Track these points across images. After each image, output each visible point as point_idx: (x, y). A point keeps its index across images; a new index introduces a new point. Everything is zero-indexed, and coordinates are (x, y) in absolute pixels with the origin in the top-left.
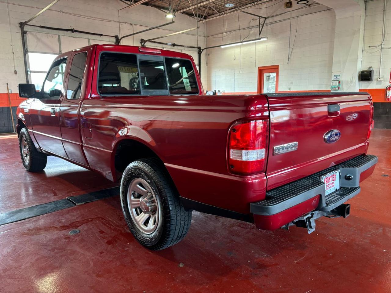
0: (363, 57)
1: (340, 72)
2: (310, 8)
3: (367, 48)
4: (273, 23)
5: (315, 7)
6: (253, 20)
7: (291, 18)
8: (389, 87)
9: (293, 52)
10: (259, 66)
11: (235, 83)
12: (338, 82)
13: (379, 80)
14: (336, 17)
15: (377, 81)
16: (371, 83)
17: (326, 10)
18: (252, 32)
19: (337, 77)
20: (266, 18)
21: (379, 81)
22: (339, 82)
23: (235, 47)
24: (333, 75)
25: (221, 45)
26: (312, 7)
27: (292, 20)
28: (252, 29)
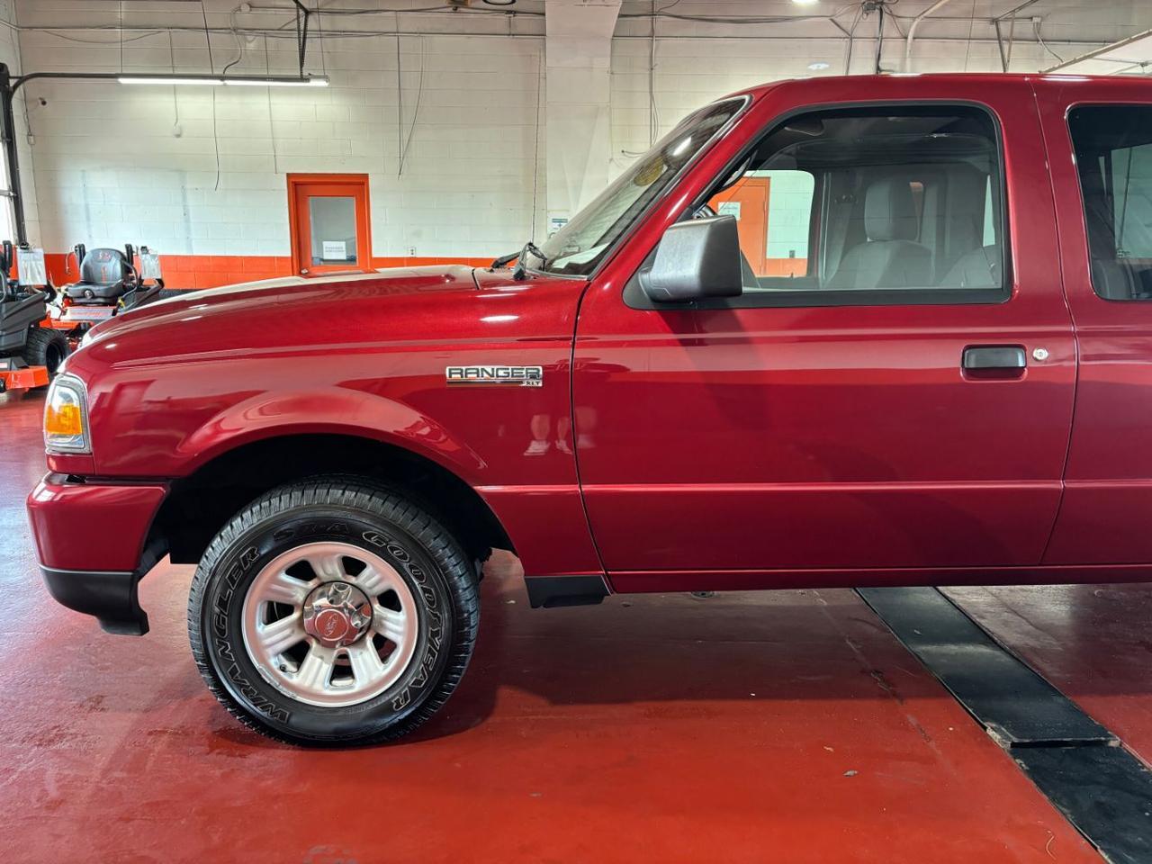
1: (568, 211)
2: (454, 16)
3: (618, 156)
4: (334, 34)
6: (251, 7)
7: (397, 32)
9: (414, 138)
10: (290, 172)
11: (187, 221)
18: (251, 46)
19: (560, 225)
20: (308, 12)
23: (175, 89)
24: (550, 220)
25: (119, 72)
26: (465, 16)
27: (401, 39)
28: (250, 38)
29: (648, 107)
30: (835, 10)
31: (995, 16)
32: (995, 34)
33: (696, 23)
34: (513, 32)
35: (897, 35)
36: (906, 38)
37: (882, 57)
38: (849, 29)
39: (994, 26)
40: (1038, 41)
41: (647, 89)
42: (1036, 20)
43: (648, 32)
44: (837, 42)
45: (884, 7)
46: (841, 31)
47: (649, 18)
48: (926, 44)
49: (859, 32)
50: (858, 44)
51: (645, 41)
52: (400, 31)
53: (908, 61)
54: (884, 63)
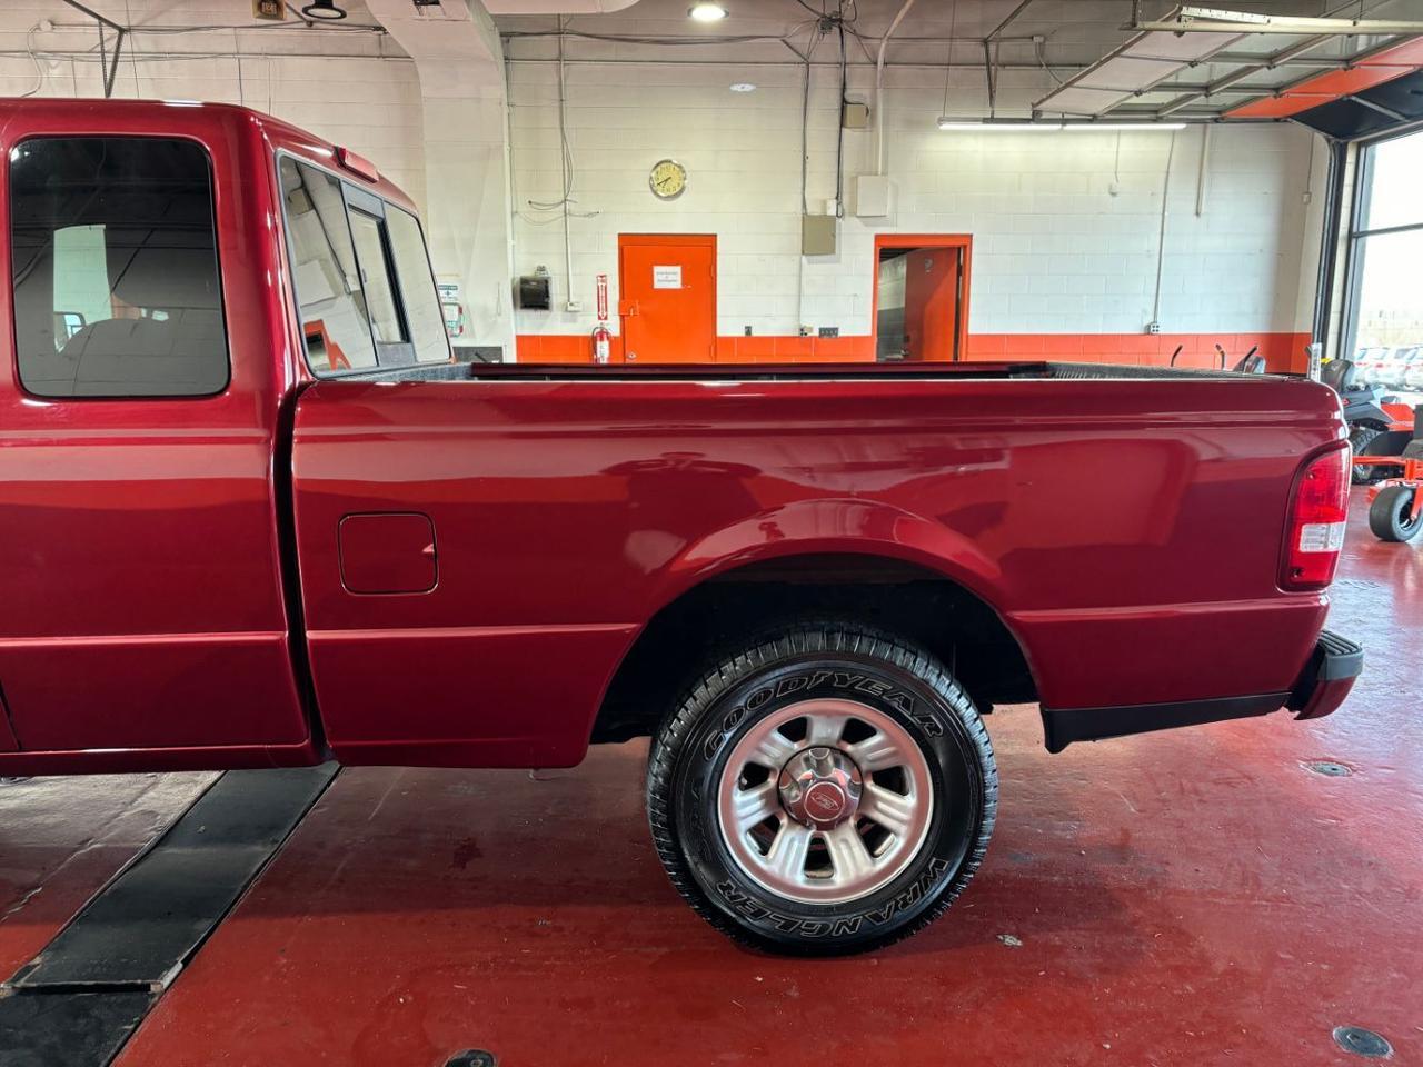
0: (516, 236)
1: (457, 275)
2: (309, 33)
3: (523, 208)
4: (157, 56)
5: (332, 33)
6: (53, 24)
7: (238, 54)
8: (598, 330)
12: (456, 308)
13: (570, 308)
14: (423, 88)
15: (566, 310)
16: (548, 316)
17: (378, 57)
18: (54, 73)
19: (448, 293)
20: (122, 31)
21: (570, 311)
22: (460, 310)
26: (323, 33)
27: (242, 61)
28: (53, 63)
29: (560, 147)
30: (786, 29)
31: (983, 36)
32: (983, 58)
33: (615, 43)
34: (384, 54)
35: (865, 60)
36: (876, 63)
37: (848, 86)
38: (805, 53)
39: (983, 49)
40: (1041, 65)
41: (558, 125)
42: (1037, 40)
43: (555, 55)
44: (791, 68)
45: (844, 26)
46: (795, 54)
47: (555, 38)
48: (901, 71)
49: (818, 56)
50: (817, 70)
51: (551, 66)
52: (241, 51)
53: (880, 91)
54: (851, 94)
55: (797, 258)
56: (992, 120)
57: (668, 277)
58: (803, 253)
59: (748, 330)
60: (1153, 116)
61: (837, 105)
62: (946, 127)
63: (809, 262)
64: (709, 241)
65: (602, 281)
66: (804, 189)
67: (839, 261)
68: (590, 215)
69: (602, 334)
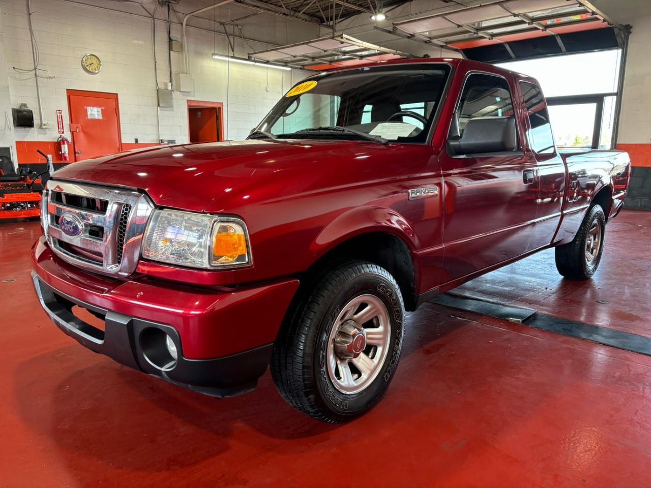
3: (10, 70)
8: (60, 139)
13: (43, 127)
15: (40, 128)
16: (31, 131)
21: (43, 129)
29: (30, 39)
31: (223, 21)
32: (224, 31)
35: (177, 22)
36: (182, 24)
37: (171, 32)
38: (152, 13)
39: (223, 26)
40: (242, 38)
41: (28, 27)
42: (240, 27)
44: (146, 19)
45: (170, 5)
46: (148, 13)
48: (192, 29)
49: (157, 16)
50: (158, 22)
53: (185, 37)
54: (173, 35)
55: (156, 108)
56: (233, 57)
57: (94, 113)
58: (159, 105)
59: (136, 140)
60: (284, 64)
61: (167, 40)
62: (216, 57)
63: (161, 110)
64: (115, 97)
65: (60, 113)
66: (156, 76)
67: (173, 111)
68: (49, 78)
69: (63, 141)
